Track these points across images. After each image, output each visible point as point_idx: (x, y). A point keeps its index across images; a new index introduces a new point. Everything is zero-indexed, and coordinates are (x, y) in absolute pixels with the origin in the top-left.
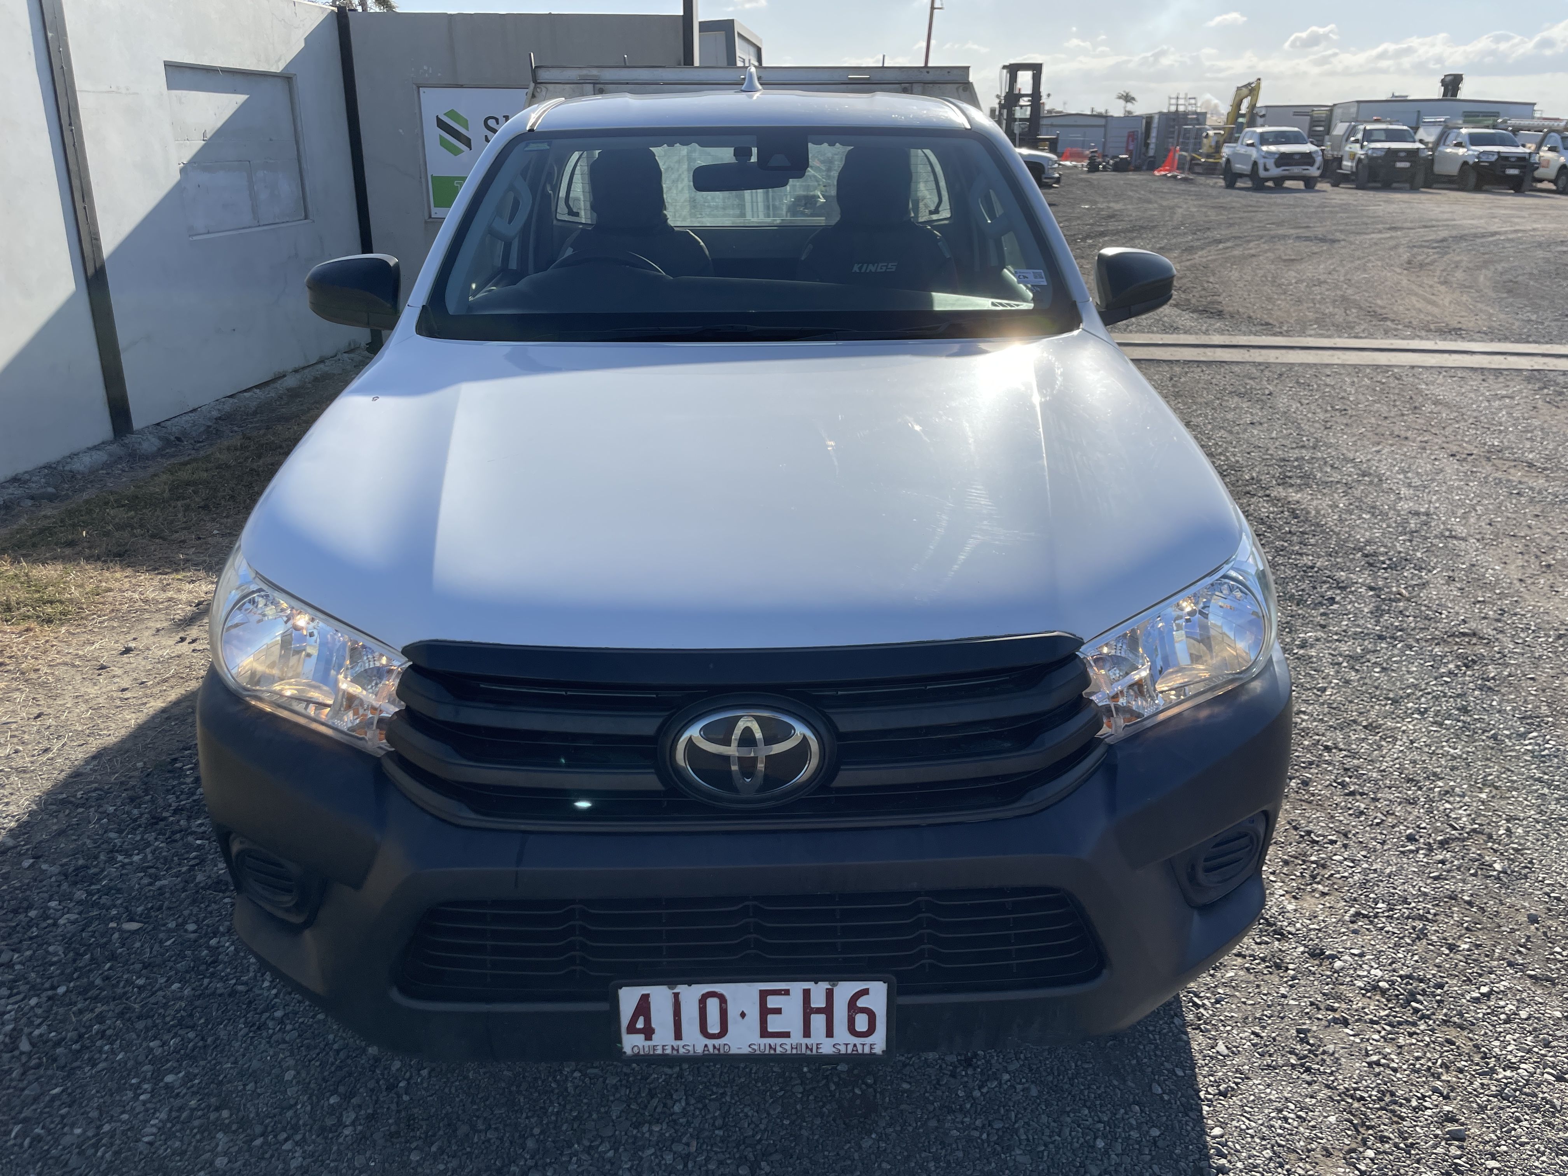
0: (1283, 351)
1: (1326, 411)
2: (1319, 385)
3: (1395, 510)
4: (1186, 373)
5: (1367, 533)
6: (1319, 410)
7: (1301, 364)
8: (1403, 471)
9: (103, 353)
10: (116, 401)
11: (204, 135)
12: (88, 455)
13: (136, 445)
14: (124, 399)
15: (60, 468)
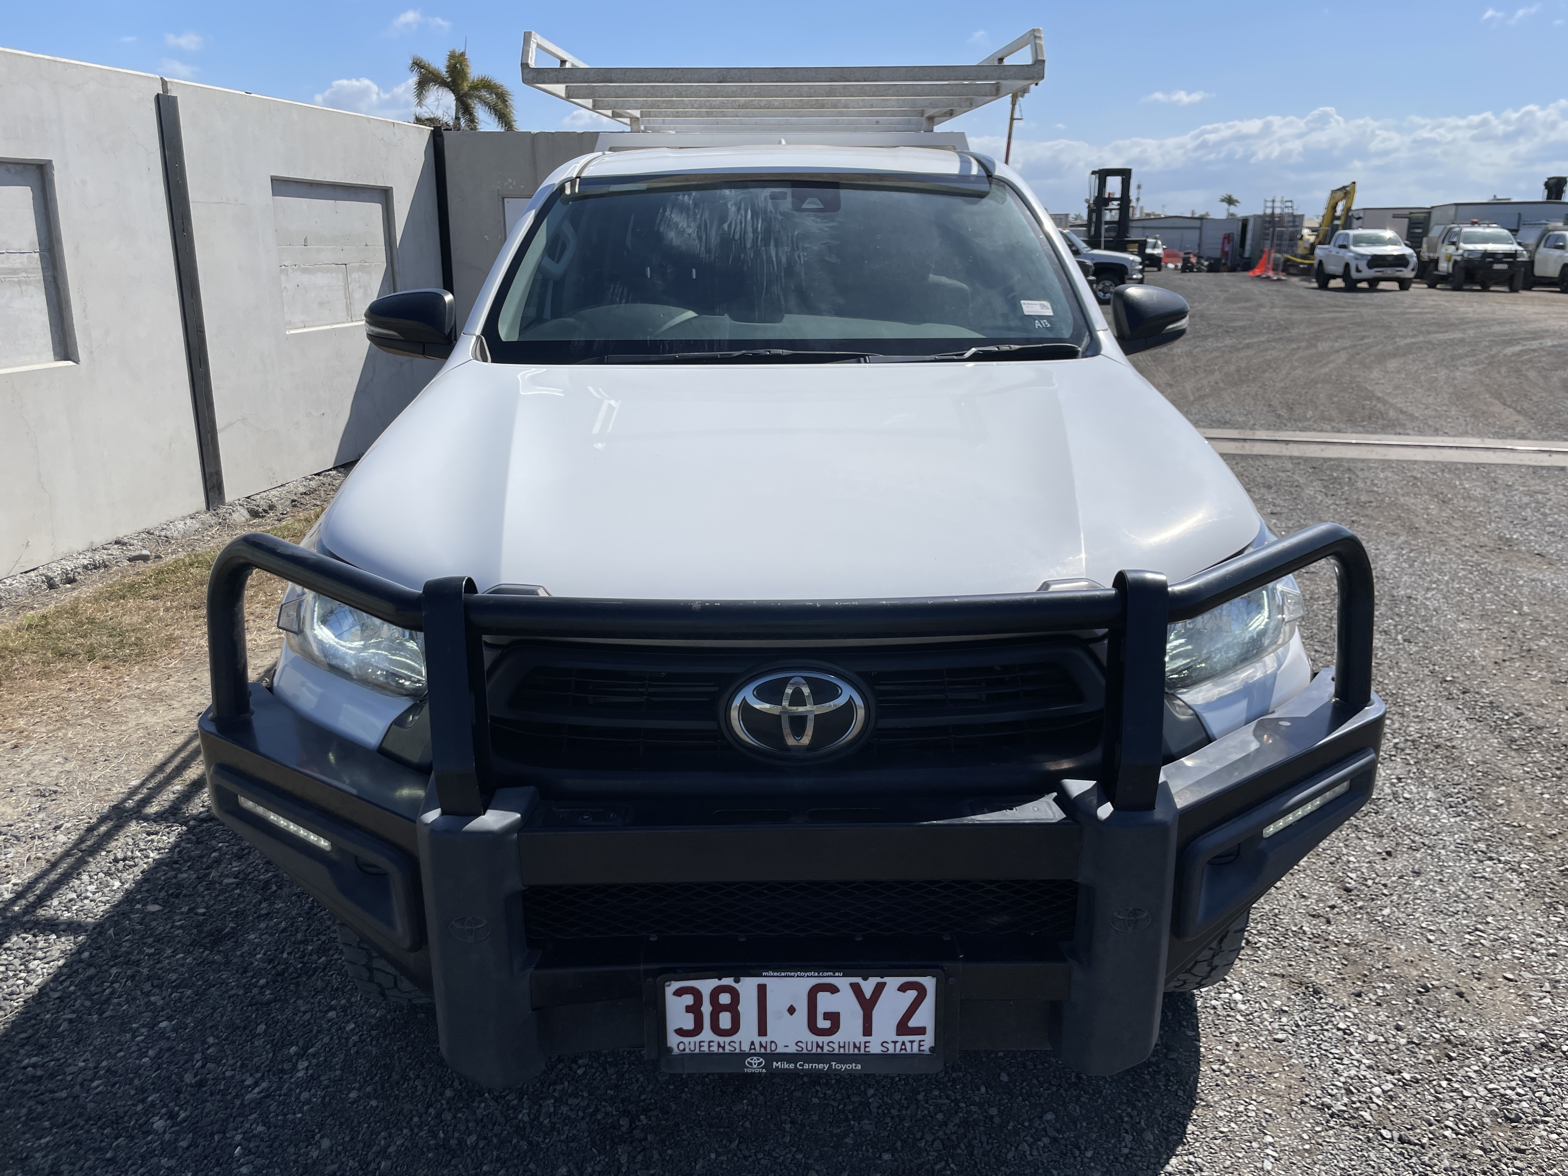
9: (202, 432)
10: (211, 475)
11: (305, 240)
12: (182, 523)
13: (227, 515)
14: (218, 474)
15: (157, 533)
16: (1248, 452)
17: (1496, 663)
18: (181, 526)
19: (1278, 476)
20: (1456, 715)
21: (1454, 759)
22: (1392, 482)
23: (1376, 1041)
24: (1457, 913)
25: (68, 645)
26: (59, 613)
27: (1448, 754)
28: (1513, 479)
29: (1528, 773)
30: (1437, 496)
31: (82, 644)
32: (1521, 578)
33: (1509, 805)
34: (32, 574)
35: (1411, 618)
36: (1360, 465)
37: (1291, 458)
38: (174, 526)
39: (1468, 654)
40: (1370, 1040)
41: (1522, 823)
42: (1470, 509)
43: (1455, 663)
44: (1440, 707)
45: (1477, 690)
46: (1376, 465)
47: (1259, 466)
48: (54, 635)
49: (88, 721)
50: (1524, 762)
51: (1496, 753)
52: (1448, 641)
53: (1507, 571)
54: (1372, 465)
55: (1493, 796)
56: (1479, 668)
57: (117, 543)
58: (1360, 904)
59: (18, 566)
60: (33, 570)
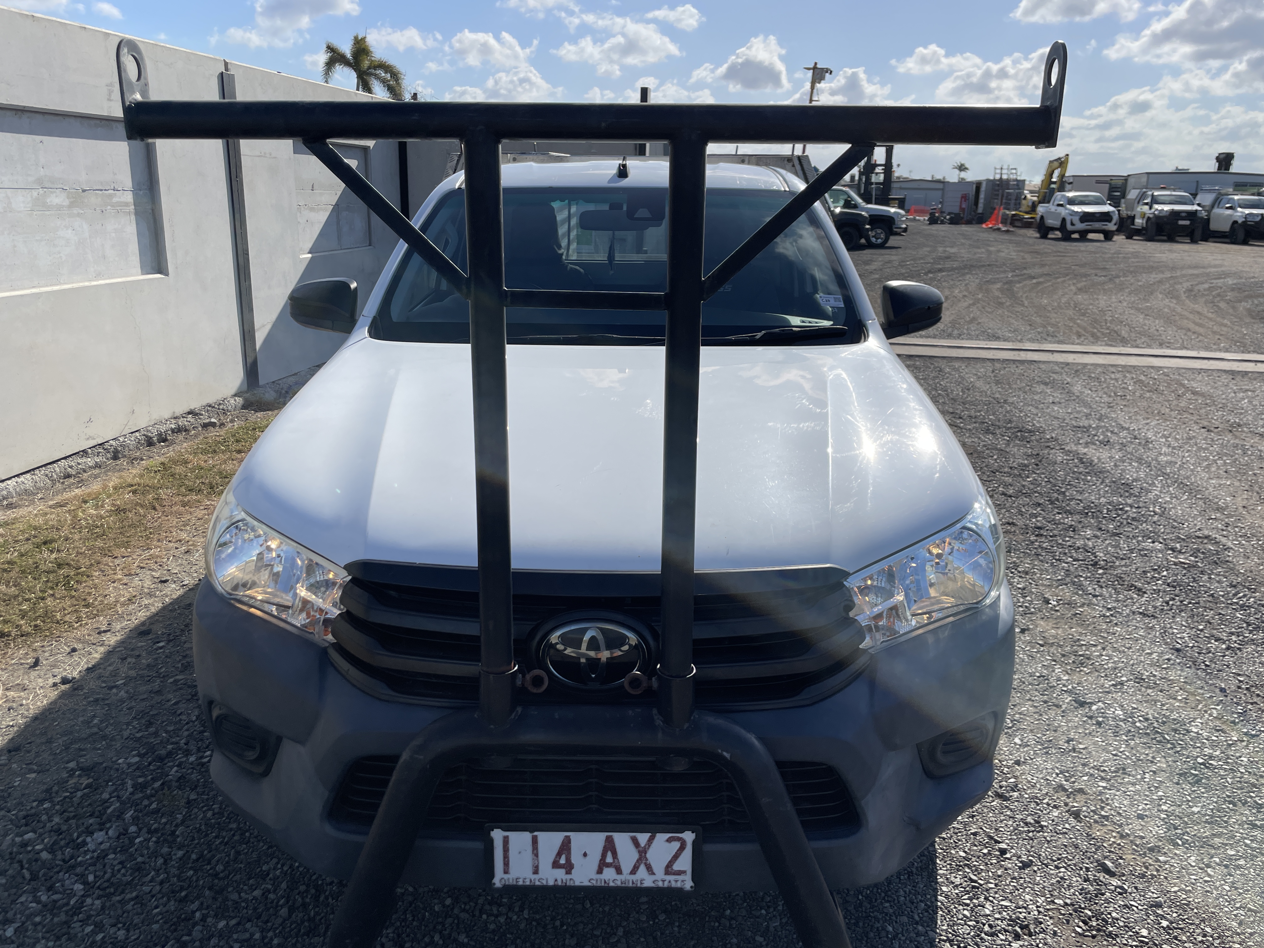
0: (1080, 355)
1: (1110, 396)
2: (1106, 379)
3: (1156, 460)
4: (1005, 368)
5: (1135, 475)
6: (1105, 396)
7: (1092, 365)
8: (1164, 436)
9: (245, 331)
10: (250, 364)
11: (313, 186)
12: (232, 400)
13: (262, 395)
14: (255, 363)
15: (216, 406)
16: (1024, 359)
17: (1244, 507)
19: (1050, 376)
26: (173, 462)
28: (1227, 380)
34: (137, 434)
36: (1111, 369)
37: (1057, 363)
38: (228, 402)
39: (1223, 501)
46: (1123, 369)
47: (1035, 369)
54: (1119, 369)
57: (189, 413)
59: (127, 428)
60: (137, 431)
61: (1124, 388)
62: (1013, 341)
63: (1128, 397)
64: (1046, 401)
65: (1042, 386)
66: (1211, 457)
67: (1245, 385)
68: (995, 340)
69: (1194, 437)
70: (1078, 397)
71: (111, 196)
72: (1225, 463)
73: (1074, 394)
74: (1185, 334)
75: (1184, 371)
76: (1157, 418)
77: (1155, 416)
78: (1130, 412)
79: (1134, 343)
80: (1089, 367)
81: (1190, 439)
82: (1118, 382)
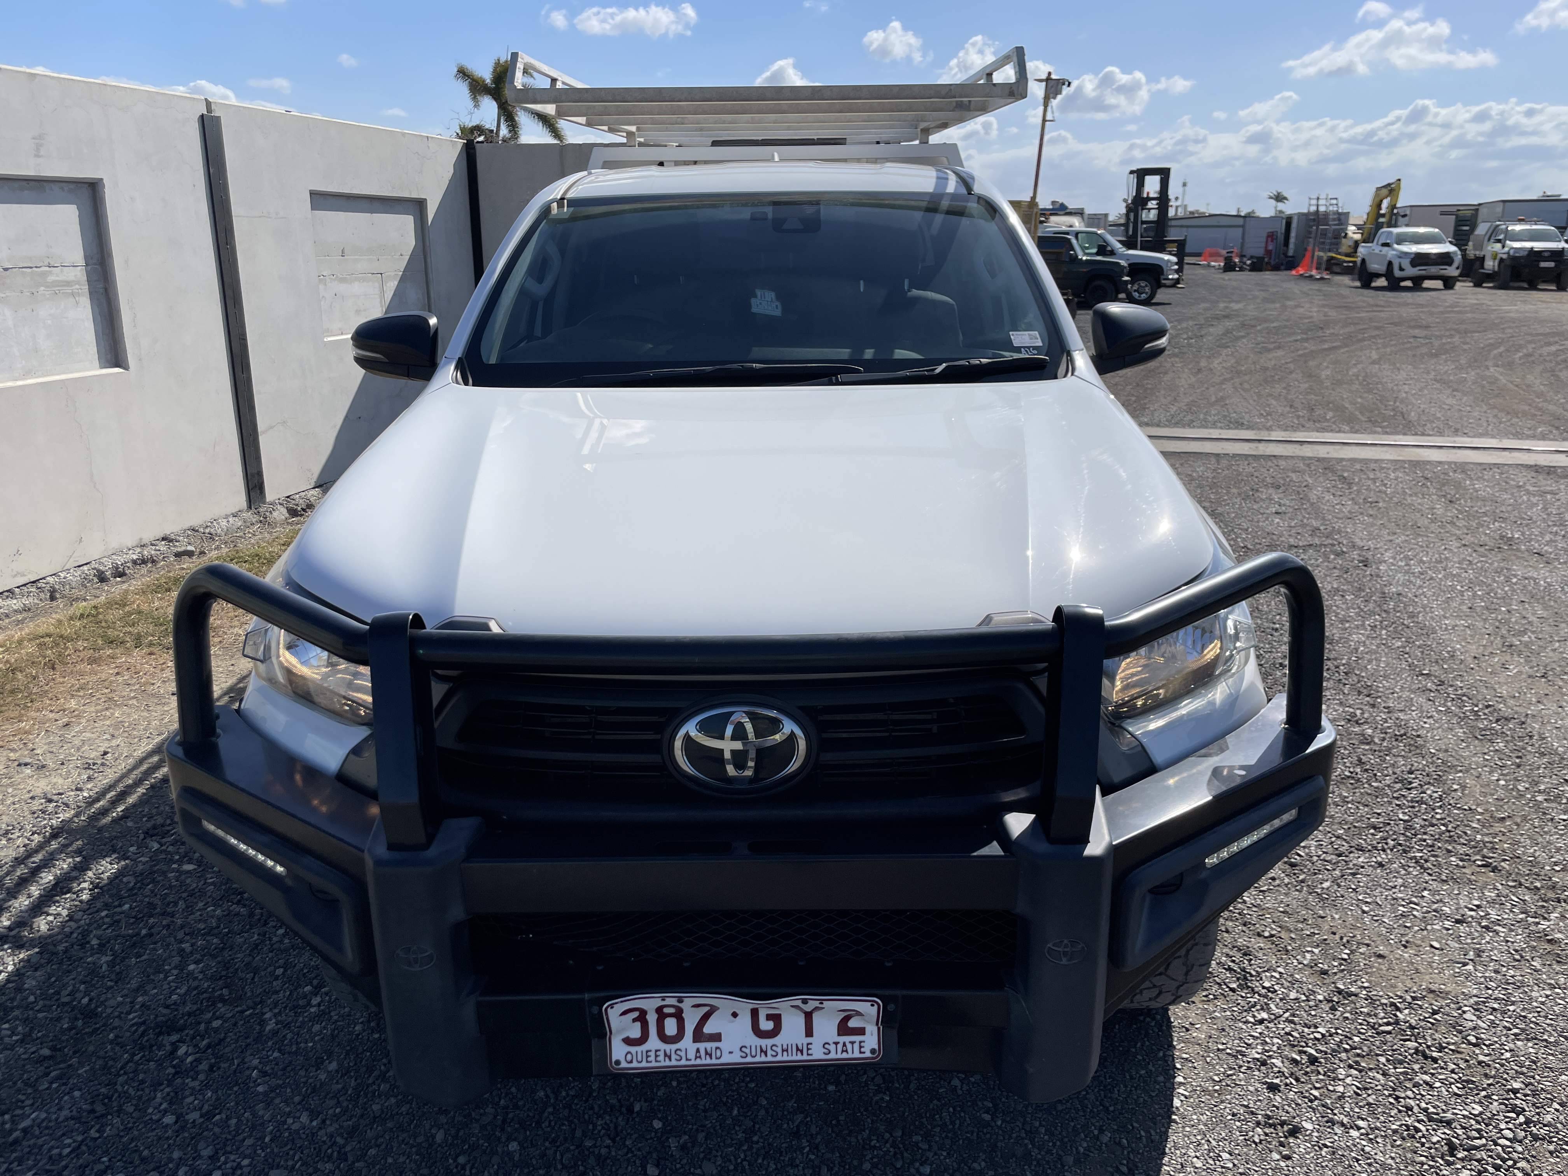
1: (1356, 503)
9: (245, 434)
10: (253, 476)
11: (343, 251)
12: (225, 520)
13: (268, 514)
14: (260, 474)
15: (202, 530)
16: (1261, 453)
17: (1475, 657)
18: (224, 523)
19: (1288, 477)
20: (1427, 706)
21: (1417, 747)
22: (1401, 482)
23: (1296, 999)
24: (1395, 887)
25: (116, 633)
26: (109, 605)
27: (1412, 742)
28: (1525, 479)
29: (1487, 760)
30: (1444, 496)
31: (130, 633)
32: (1515, 576)
33: (1463, 791)
34: (85, 568)
35: (1398, 614)
36: (1373, 466)
37: (1303, 458)
38: (218, 523)
39: (1449, 649)
40: (1292, 997)
41: (1474, 807)
42: (1476, 509)
43: (1434, 657)
44: (1412, 699)
45: (1451, 683)
46: (1389, 466)
47: (1271, 467)
48: (103, 624)
49: (134, 702)
50: (1486, 751)
51: (1460, 742)
52: (1432, 636)
53: (1502, 570)
54: (1384, 465)
55: (1449, 782)
56: (1458, 662)
57: (163, 539)
58: (1301, 877)
59: (72, 560)
60: (86, 564)
61: (1380, 491)
62: (1259, 429)
63: (1380, 505)
64: (1268, 511)
65: (1271, 490)
66: (1459, 587)
67: (1547, 485)
68: (1236, 428)
69: (1446, 558)
70: (1312, 504)
71: (44, 274)
72: (1475, 594)
73: (1309, 501)
74: (1496, 416)
75: (1472, 466)
76: (1408, 533)
77: (1406, 530)
78: (1373, 525)
79: (1421, 429)
80: (1344, 463)
81: (1441, 562)
82: (1375, 482)
